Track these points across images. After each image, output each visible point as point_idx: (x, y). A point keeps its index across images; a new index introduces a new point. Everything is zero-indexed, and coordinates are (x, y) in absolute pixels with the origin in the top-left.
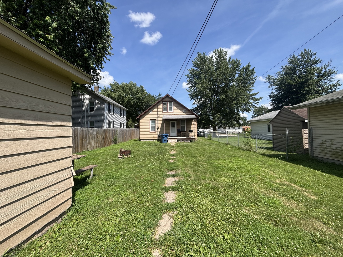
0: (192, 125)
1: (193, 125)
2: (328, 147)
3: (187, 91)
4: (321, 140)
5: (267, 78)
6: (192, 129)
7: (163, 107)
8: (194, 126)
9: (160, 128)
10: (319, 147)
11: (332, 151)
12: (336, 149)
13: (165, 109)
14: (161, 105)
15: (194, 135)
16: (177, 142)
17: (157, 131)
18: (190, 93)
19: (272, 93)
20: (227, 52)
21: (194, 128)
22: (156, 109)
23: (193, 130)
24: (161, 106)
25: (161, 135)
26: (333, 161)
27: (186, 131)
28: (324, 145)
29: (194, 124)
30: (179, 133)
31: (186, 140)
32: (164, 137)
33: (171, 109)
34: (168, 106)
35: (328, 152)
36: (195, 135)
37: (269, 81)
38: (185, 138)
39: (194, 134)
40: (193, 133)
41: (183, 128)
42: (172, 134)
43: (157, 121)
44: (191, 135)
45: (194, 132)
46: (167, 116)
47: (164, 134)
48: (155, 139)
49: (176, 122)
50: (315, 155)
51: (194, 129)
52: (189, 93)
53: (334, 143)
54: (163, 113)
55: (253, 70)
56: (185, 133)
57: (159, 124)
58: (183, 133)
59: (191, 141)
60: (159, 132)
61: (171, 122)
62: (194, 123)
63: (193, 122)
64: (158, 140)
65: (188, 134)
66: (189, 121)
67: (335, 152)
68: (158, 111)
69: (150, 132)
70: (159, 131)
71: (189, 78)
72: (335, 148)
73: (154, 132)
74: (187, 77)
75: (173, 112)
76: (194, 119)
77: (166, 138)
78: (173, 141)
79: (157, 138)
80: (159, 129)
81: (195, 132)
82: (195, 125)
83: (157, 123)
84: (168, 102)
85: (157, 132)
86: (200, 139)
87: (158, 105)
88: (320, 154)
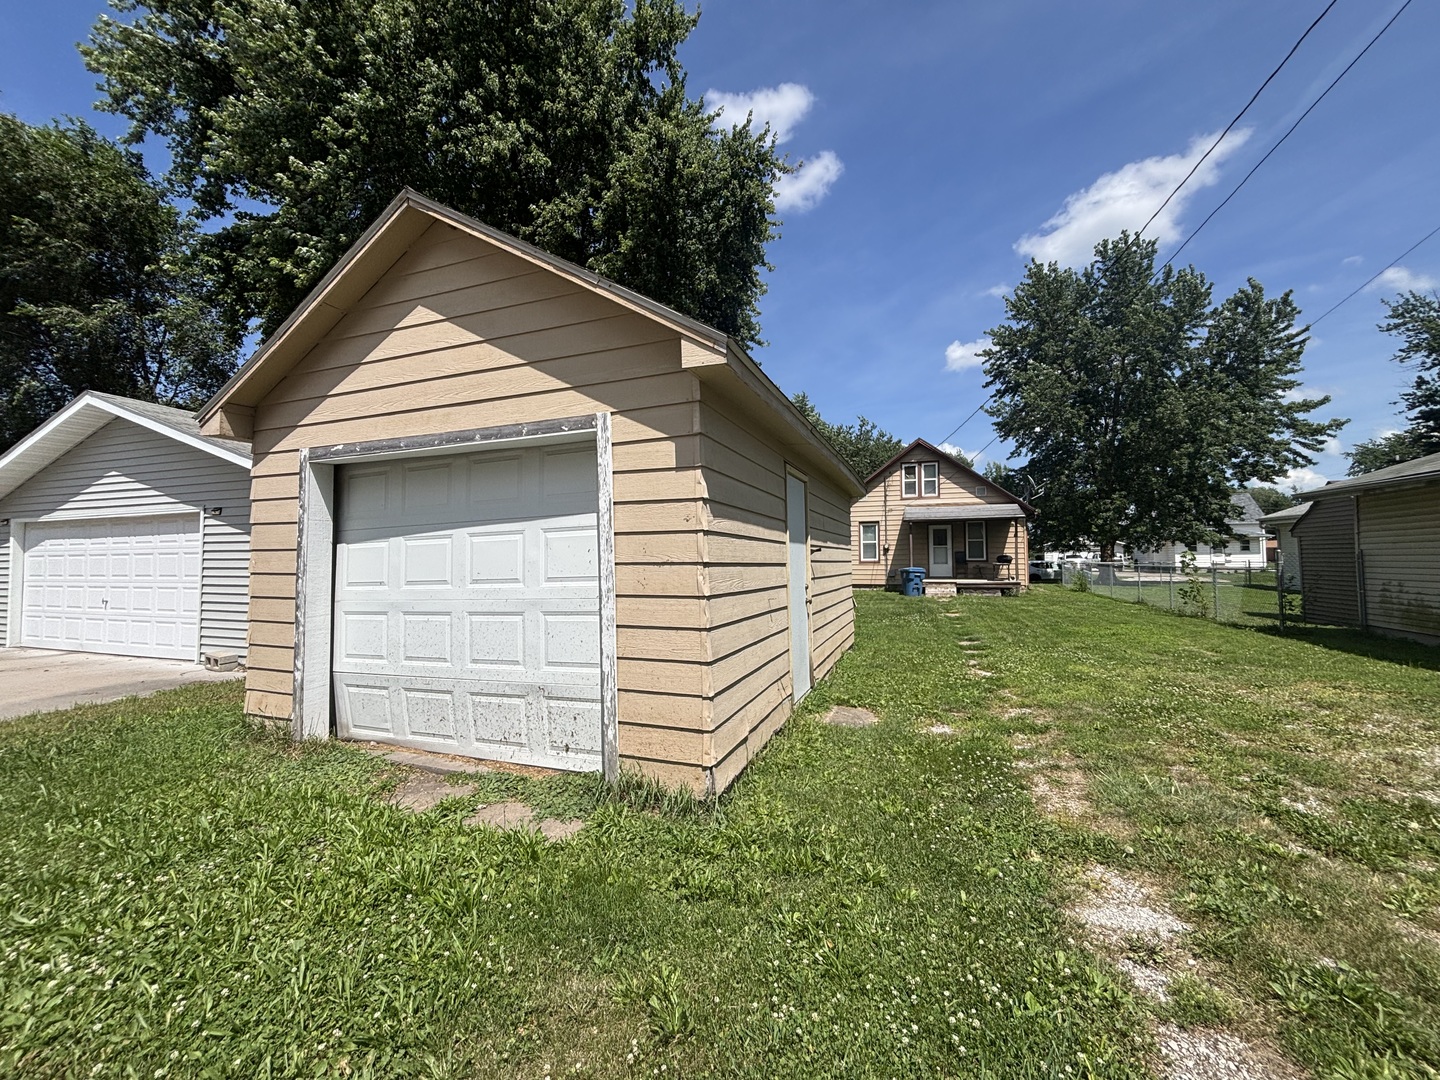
0: (1011, 539)
1: (1014, 540)
2: (1395, 600)
3: (987, 411)
4: (1381, 582)
5: (1395, 310)
6: (1009, 551)
7: (904, 480)
8: (1016, 543)
9: (893, 548)
10: (1378, 599)
11: (1400, 610)
12: (1409, 604)
13: (910, 487)
14: (898, 473)
15: (1017, 575)
16: (955, 595)
17: (883, 557)
18: (1000, 419)
19: (1421, 382)
20: (1154, 243)
21: (1016, 548)
22: (880, 488)
23: (1013, 556)
24: (899, 478)
25: (902, 572)
26: (1401, 635)
27: (987, 561)
28: (1388, 594)
29: (1016, 536)
30: (961, 568)
31: (988, 589)
32: (912, 576)
33: (931, 486)
34: (922, 476)
35: (1396, 613)
36: (1020, 572)
37: (1405, 324)
38: (986, 581)
39: (1017, 569)
40: (1012, 566)
41: (976, 550)
42: (935, 569)
43: (882, 528)
44: (1004, 572)
45: (1017, 564)
46: (917, 509)
47: (911, 569)
48: (876, 586)
49: (949, 527)
50: (1371, 623)
51: (1016, 553)
52: (995, 419)
53: (1405, 589)
54: (902, 499)
55: (1285, 301)
56: (982, 565)
57: (891, 535)
58: (974, 565)
59: (1003, 591)
60: (890, 562)
61: (932, 528)
62: (1016, 532)
63: (1012, 529)
64: (889, 588)
65: (996, 570)
66: (998, 526)
67: (1407, 611)
68: (886, 496)
69: (861, 563)
70: (890, 557)
71: (992, 361)
72: (1406, 602)
73: (875, 562)
74: (984, 359)
75: (939, 497)
76: (1016, 519)
77: (917, 580)
78: (940, 591)
79: (884, 583)
80: (891, 553)
81: (1020, 561)
82: (1019, 540)
83: (882, 533)
84: (920, 463)
85: (883, 562)
86: (1041, 589)
87: (887, 474)
88: (1381, 618)
